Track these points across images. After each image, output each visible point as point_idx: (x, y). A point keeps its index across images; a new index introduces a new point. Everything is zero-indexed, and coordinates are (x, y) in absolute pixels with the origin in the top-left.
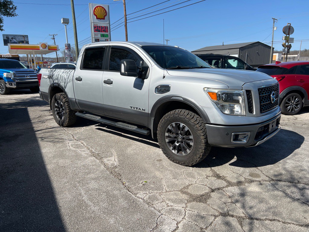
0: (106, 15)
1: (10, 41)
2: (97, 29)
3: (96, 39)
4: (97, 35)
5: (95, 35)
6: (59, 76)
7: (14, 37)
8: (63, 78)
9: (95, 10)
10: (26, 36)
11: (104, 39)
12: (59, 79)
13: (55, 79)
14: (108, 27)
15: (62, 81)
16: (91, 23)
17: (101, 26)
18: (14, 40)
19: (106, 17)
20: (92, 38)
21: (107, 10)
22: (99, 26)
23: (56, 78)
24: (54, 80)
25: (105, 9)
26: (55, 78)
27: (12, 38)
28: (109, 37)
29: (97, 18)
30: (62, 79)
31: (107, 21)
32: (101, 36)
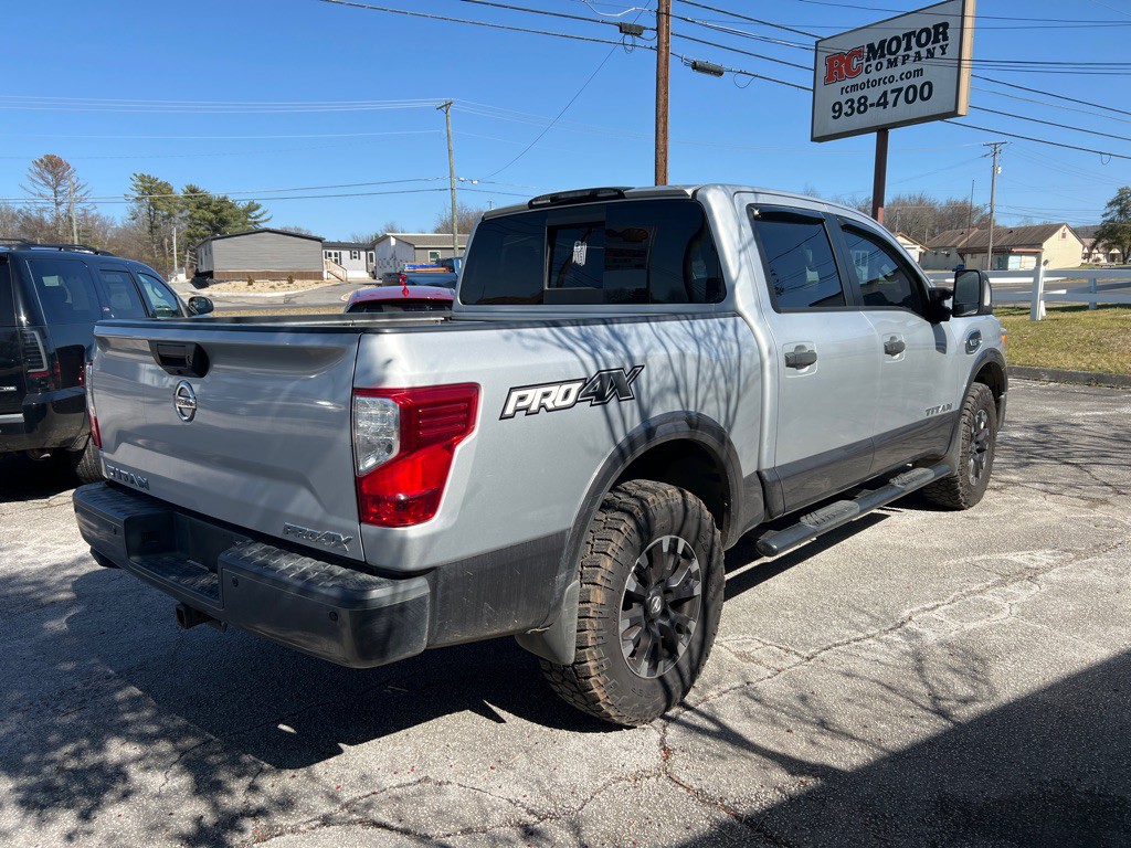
6: (691, 366)
8: (718, 370)
12: (692, 386)
13: (661, 393)
15: (711, 395)
23: (670, 380)
24: (653, 401)
26: (654, 388)
30: (713, 377)
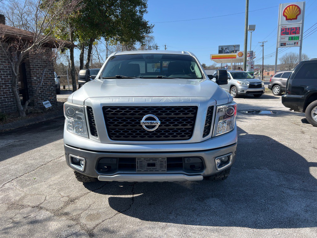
0: (300, 13)
1: (224, 51)
2: (285, 31)
3: (282, 43)
4: (284, 38)
5: (282, 39)
7: (228, 47)
9: (286, 11)
10: (238, 45)
11: (292, 42)
14: (300, 27)
16: (279, 26)
17: (291, 28)
18: (227, 50)
19: (298, 17)
20: (278, 42)
21: (302, 8)
22: (289, 28)
25: (298, 7)
27: (226, 49)
28: (300, 40)
29: (287, 19)
31: (300, 21)
32: (289, 39)
